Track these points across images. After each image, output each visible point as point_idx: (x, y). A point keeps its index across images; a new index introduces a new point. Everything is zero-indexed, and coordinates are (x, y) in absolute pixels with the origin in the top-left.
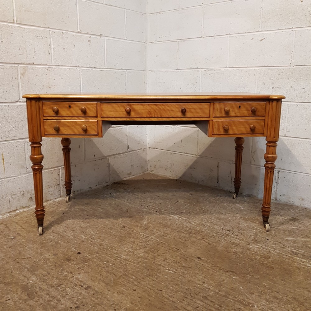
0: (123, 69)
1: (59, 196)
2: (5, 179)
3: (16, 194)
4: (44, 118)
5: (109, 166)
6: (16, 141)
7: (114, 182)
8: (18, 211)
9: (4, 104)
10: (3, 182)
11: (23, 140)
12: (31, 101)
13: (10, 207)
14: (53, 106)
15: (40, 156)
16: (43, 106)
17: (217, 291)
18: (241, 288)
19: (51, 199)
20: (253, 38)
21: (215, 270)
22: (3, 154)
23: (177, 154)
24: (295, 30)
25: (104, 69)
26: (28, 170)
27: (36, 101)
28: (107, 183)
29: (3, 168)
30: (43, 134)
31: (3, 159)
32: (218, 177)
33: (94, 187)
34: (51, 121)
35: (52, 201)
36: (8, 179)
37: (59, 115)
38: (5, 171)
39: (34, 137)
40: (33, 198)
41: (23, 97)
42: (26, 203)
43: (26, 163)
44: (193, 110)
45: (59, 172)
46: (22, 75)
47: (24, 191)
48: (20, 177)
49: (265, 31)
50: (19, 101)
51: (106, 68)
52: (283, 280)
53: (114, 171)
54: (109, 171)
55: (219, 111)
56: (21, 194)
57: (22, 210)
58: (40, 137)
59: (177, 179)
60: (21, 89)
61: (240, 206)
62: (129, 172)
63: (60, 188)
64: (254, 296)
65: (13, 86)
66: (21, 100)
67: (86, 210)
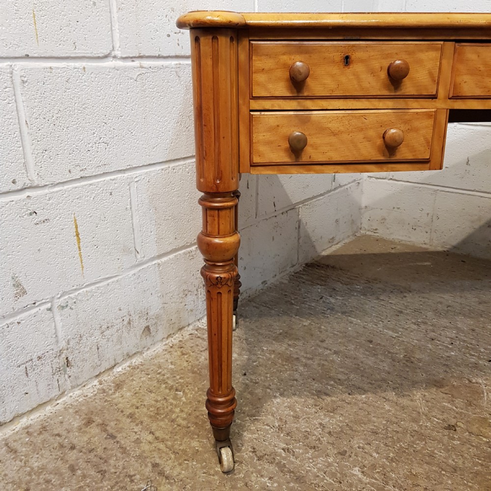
2: (85, 290)
3: (112, 326)
4: (255, 105)
5: (299, 227)
6: (108, 178)
7: (306, 262)
8: (119, 369)
9: (72, 64)
10: (80, 298)
11: (126, 175)
12: (215, 38)
13: (99, 363)
14: (286, 58)
16: (250, 59)
19: (190, 323)
22: (75, 220)
26: (139, 256)
27: (231, 39)
28: (293, 266)
29: (79, 260)
31: (78, 235)
33: (271, 281)
34: (277, 117)
35: (191, 327)
36: (93, 287)
37: (306, 94)
38: (83, 267)
39: (220, 175)
40: (151, 328)
41: (181, 25)
42: (137, 344)
43: (134, 239)
47: (132, 313)
48: (121, 279)
50: (113, 54)
53: (308, 237)
54: (299, 239)
56: (125, 323)
57: (128, 364)
59: (445, 250)
62: (331, 238)
65: (94, 4)
66: (118, 53)
67: (295, 356)
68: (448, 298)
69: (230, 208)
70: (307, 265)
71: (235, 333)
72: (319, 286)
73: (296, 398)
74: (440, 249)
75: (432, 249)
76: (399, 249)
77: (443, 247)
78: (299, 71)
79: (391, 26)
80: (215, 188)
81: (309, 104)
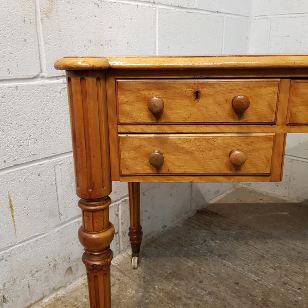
0: (220, 12)
1: (118, 252)
2: (18, 246)
3: (40, 270)
4: (121, 129)
5: (192, 185)
6: (36, 164)
7: (197, 209)
8: (46, 300)
9: (7, 84)
10: (13, 252)
11: (52, 160)
12: (82, 79)
13: (30, 298)
14: (146, 93)
16: (116, 94)
22: (9, 197)
23: (304, 162)
25: (193, 11)
26: (62, 218)
27: (98, 79)
28: (187, 213)
29: (13, 225)
30: (115, 171)
31: (11, 207)
33: (170, 225)
34: (140, 139)
36: (24, 243)
37: (163, 121)
38: (16, 230)
39: (92, 185)
40: (73, 268)
41: (57, 67)
42: (61, 281)
43: (58, 205)
45: (118, 211)
46: (46, 14)
47: (57, 259)
48: (48, 235)
50: (41, 75)
51: (196, 9)
53: (199, 192)
54: (191, 194)
56: (51, 266)
57: (54, 295)
59: (299, 202)
60: (43, 47)
62: (217, 190)
63: (119, 237)
65: (25, 40)
66: (45, 74)
68: (299, 245)
69: (103, 210)
70: (198, 212)
71: (137, 271)
72: (204, 231)
75: (290, 201)
76: (266, 200)
77: (297, 200)
78: (155, 105)
79: (233, 68)
80: (88, 196)
81: (166, 129)
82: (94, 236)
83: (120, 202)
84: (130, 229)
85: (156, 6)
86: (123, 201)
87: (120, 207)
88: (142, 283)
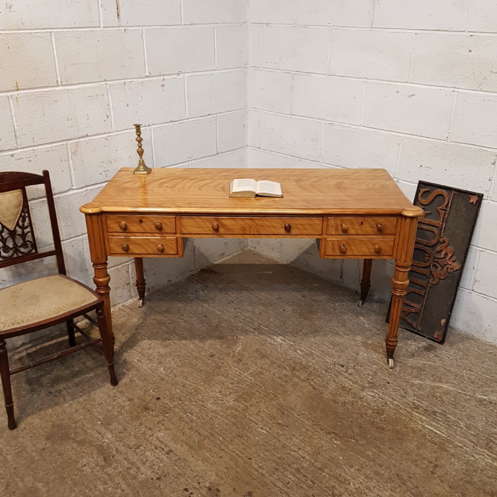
0: (212, 114)
1: (130, 297)
4: (109, 234)
6: (71, 240)
7: (201, 268)
12: (92, 217)
14: (119, 220)
15: (107, 279)
16: (106, 220)
17: (313, 461)
18: (341, 458)
19: (120, 302)
20: (399, 91)
21: (316, 429)
24: (457, 91)
25: (185, 121)
27: (98, 217)
28: (191, 271)
30: (108, 252)
32: (342, 270)
33: (174, 280)
34: (118, 238)
35: (120, 305)
37: (127, 231)
39: (97, 258)
41: (81, 211)
44: (300, 227)
45: (128, 269)
46: (73, 153)
49: (416, 84)
50: (72, 188)
51: (187, 119)
52: (390, 449)
54: (194, 256)
55: (334, 227)
58: (104, 257)
59: (288, 264)
60: (73, 172)
61: (365, 322)
62: (221, 253)
63: (130, 287)
64: (353, 470)
65: (63, 171)
66: (74, 187)
67: (165, 322)
68: (263, 295)
69: (103, 268)
70: (202, 270)
71: (141, 309)
72: (200, 285)
73: (154, 341)
74: (285, 263)
75: (281, 263)
76: (263, 261)
77: (287, 262)
80: (97, 262)
81: (129, 234)
82: (100, 280)
83: (130, 262)
84: (137, 281)
85: (151, 127)
86: (132, 262)
87: (130, 266)
88: (143, 316)
